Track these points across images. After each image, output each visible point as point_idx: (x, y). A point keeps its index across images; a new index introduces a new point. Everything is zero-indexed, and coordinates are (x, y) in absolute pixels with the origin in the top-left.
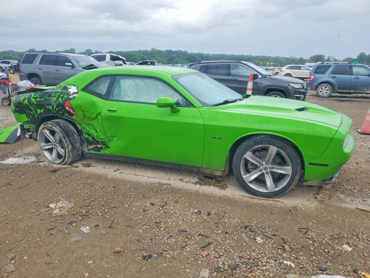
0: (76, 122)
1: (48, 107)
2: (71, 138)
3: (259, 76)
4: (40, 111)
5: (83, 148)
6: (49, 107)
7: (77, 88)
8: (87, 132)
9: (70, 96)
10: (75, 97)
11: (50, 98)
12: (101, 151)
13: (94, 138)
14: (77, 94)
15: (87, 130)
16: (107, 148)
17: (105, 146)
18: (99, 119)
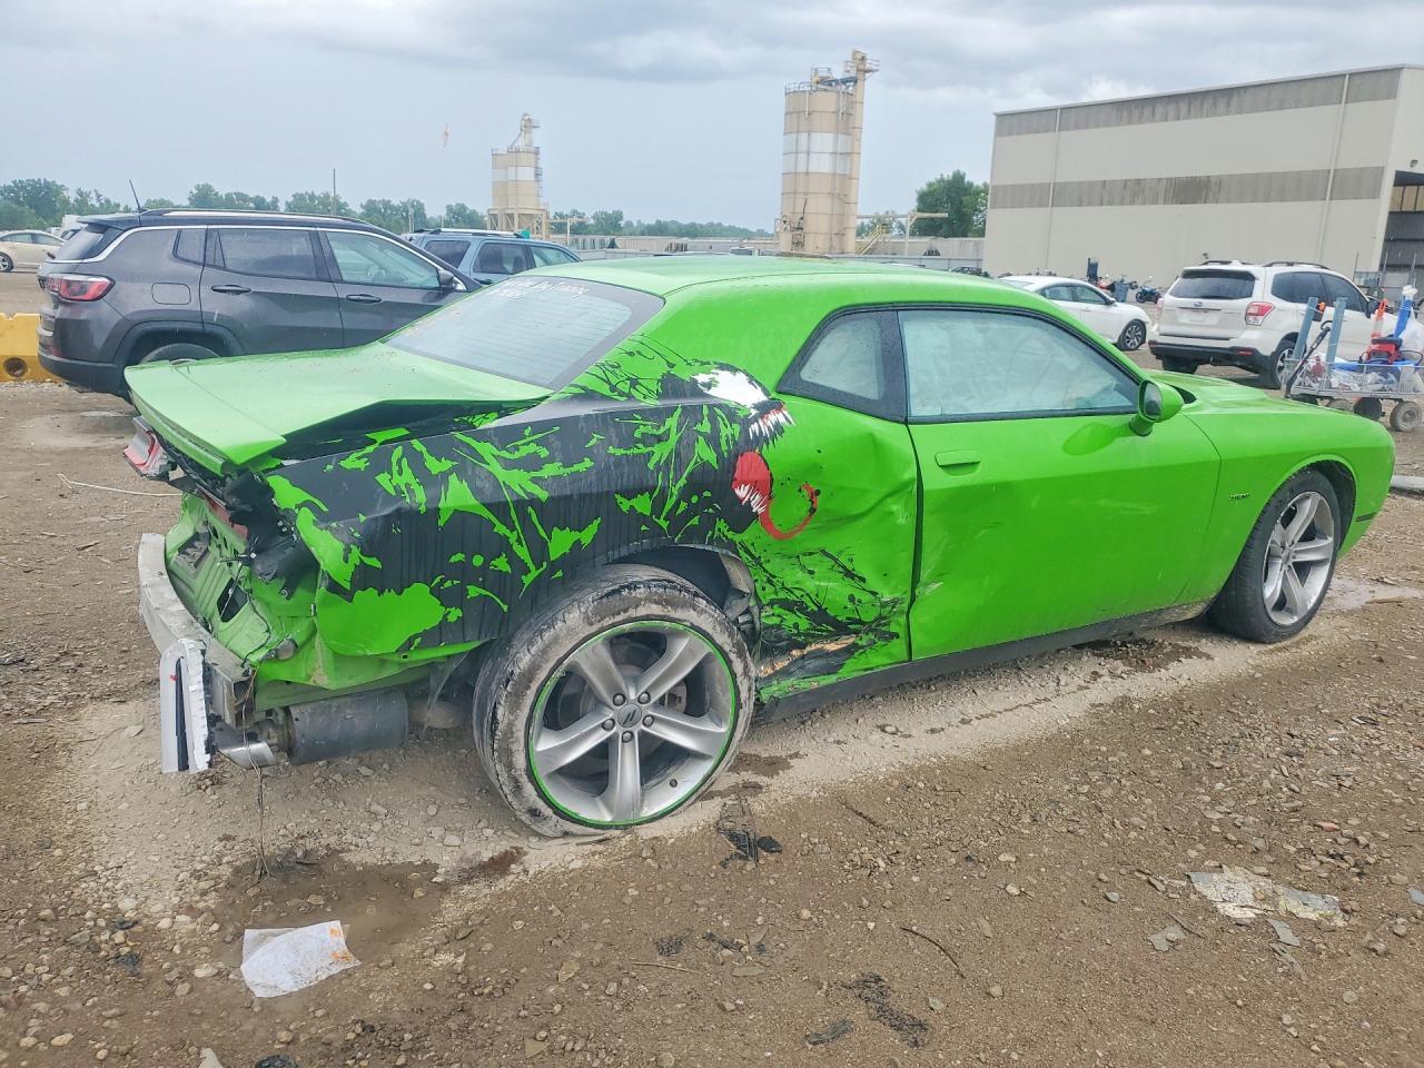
1: (625, 505)
3: (457, 283)
4: (575, 536)
6: (634, 502)
7: (752, 380)
8: (783, 595)
9: (755, 427)
10: (779, 428)
11: (636, 451)
12: (845, 667)
13: (820, 616)
14: (786, 413)
15: (783, 584)
16: (886, 639)
17: (873, 637)
18: (891, 513)
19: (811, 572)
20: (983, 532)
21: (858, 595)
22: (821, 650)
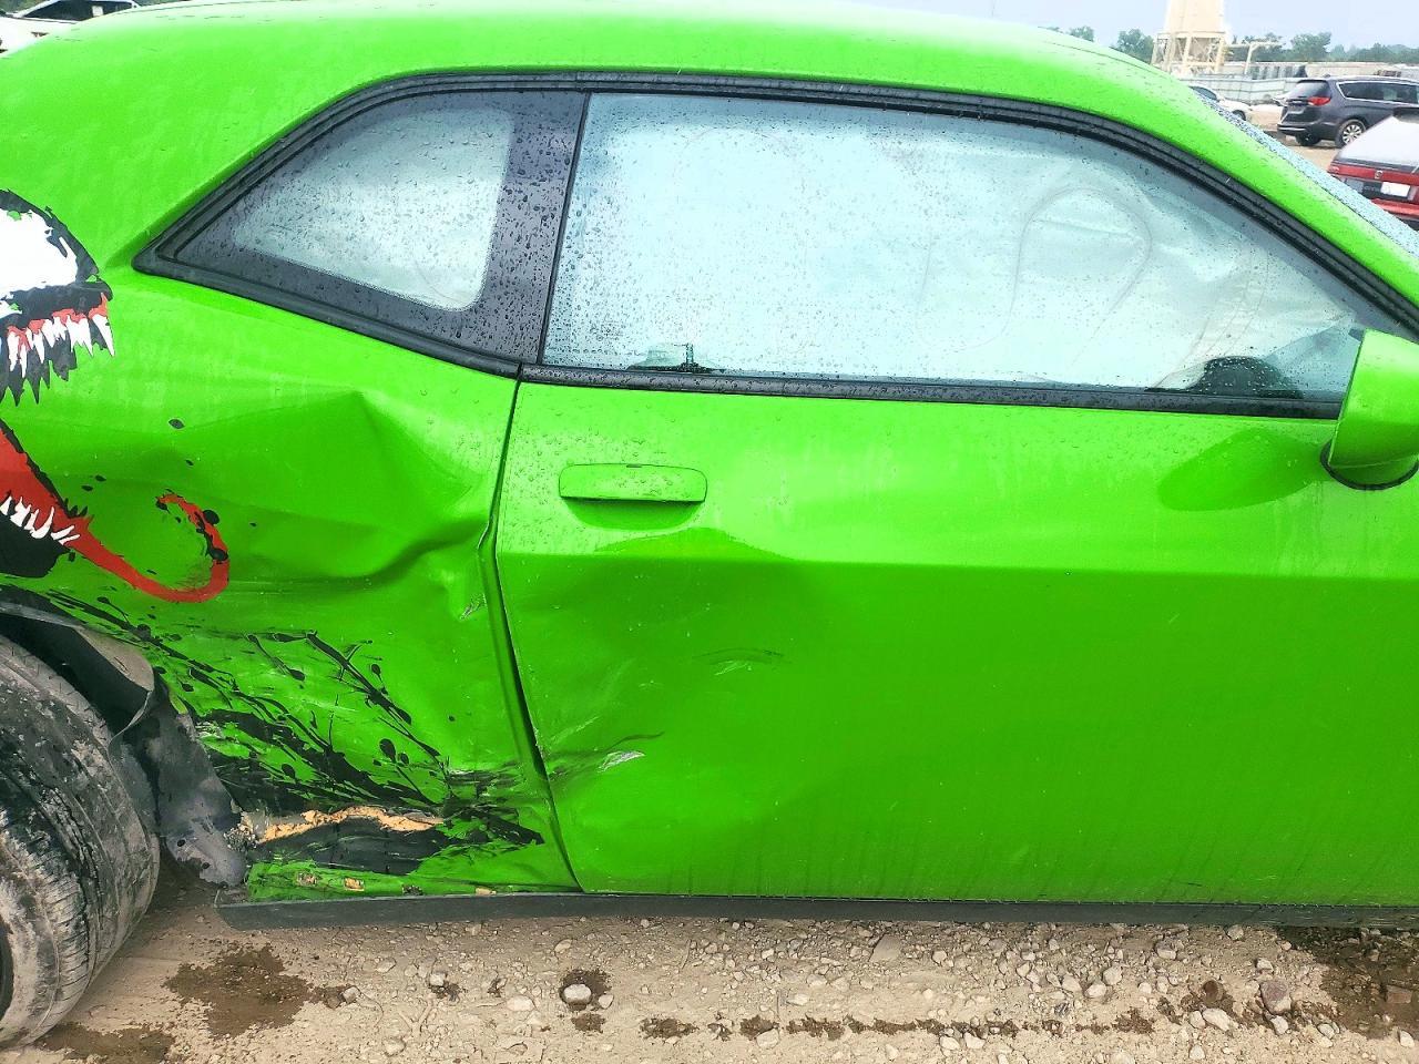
0: (93, 620)
2: (48, 808)
5: (171, 839)
8: (239, 706)
10: (62, 355)
12: (422, 868)
13: (332, 762)
14: (99, 320)
15: (235, 687)
16: (512, 838)
17: (482, 827)
18: (440, 589)
19: (298, 675)
20: (733, 666)
21: (400, 745)
22: (374, 823)
